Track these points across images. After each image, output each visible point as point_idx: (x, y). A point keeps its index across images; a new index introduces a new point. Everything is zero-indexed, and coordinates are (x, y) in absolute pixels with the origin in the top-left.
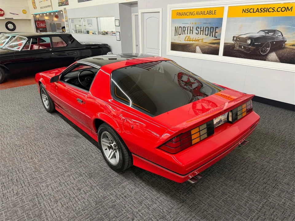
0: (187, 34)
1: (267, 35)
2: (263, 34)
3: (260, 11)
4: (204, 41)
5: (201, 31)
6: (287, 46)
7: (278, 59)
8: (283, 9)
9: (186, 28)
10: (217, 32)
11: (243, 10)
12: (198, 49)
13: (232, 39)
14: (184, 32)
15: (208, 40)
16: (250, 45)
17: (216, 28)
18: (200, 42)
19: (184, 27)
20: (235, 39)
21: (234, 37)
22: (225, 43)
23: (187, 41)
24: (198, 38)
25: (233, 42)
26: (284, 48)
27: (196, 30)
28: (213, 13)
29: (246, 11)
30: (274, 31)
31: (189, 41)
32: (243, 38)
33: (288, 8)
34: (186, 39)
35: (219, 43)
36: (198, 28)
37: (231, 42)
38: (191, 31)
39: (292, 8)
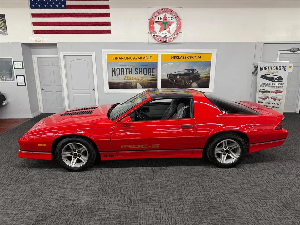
0: (127, 74)
1: (189, 72)
2: (186, 72)
3: (183, 58)
4: (144, 79)
5: (140, 71)
6: (201, 78)
7: (197, 86)
8: (196, 57)
9: (125, 70)
10: (154, 72)
11: (172, 57)
12: (138, 85)
13: (167, 76)
14: (122, 73)
15: (147, 78)
16: (179, 79)
17: (153, 69)
18: (140, 80)
19: (123, 69)
20: (169, 76)
21: (168, 75)
22: (161, 79)
23: (127, 79)
24: (138, 77)
25: (167, 78)
26: (200, 79)
27: (135, 71)
28: (149, 58)
29: (174, 58)
30: (193, 70)
31: (129, 79)
32: (174, 75)
33: (198, 56)
34: (126, 78)
35: (157, 80)
36: (136, 69)
37: (166, 78)
38: (130, 72)
39: (200, 56)
